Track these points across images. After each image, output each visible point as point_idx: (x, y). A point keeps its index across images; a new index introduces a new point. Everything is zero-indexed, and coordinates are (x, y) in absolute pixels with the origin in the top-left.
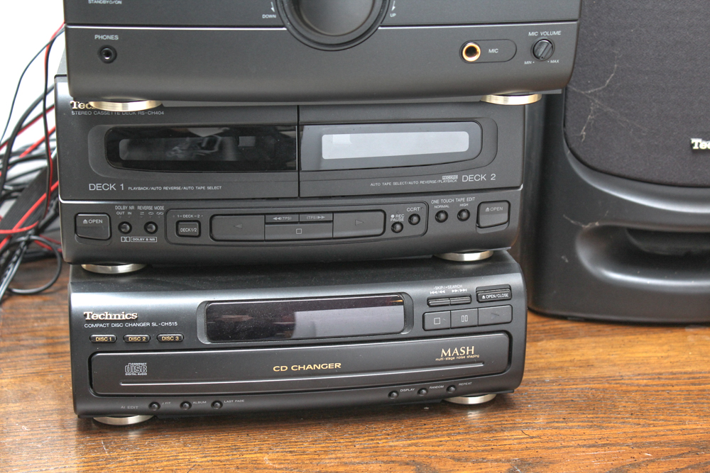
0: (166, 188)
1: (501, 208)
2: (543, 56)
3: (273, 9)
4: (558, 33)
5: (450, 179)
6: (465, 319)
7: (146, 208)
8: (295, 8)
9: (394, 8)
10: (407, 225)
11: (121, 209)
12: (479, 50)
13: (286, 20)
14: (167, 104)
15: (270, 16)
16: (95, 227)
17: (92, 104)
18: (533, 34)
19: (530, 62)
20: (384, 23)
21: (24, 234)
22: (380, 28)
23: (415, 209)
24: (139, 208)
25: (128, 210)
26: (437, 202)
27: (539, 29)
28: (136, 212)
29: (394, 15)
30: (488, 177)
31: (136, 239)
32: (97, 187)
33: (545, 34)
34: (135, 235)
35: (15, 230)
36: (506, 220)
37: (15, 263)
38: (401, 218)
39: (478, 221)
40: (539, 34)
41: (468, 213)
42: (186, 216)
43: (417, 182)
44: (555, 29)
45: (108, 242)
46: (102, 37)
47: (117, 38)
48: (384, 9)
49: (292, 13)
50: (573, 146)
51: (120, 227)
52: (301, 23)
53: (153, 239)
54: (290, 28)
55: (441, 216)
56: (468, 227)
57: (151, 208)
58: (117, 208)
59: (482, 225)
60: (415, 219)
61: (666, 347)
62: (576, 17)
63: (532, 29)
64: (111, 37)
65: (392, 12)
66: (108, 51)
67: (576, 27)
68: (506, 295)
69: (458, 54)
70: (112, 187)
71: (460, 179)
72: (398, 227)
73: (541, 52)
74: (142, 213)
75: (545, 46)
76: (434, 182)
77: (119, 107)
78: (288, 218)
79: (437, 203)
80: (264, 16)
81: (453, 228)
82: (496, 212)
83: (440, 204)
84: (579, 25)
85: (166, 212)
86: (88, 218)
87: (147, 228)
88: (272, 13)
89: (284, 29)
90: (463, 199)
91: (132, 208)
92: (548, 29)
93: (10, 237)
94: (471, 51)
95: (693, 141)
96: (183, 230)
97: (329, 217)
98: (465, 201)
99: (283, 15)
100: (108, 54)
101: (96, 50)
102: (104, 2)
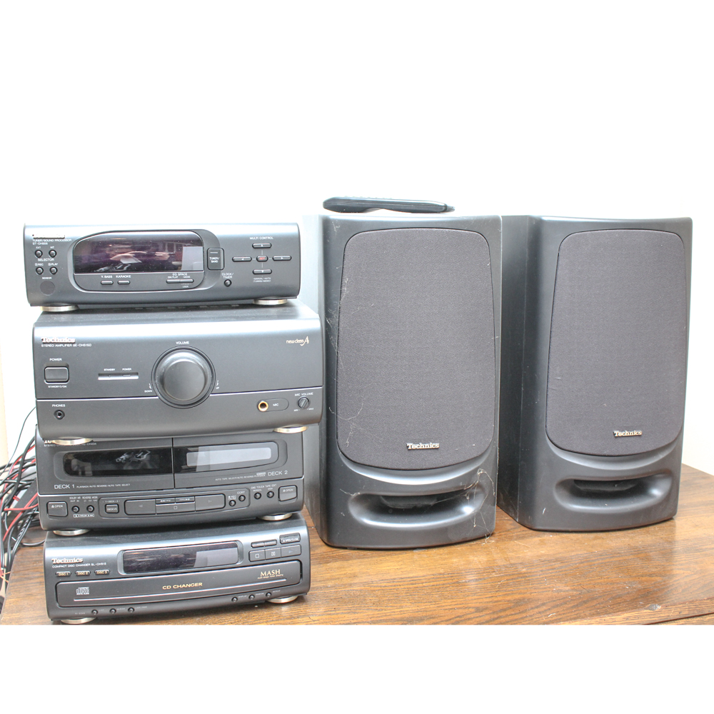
0: (98, 486)
1: (292, 489)
2: (304, 406)
3: (150, 387)
4: (312, 394)
5: (261, 475)
6: (273, 554)
7: (87, 498)
8: (162, 386)
9: (218, 384)
10: (238, 501)
11: (73, 498)
12: (267, 405)
13: (158, 393)
14: (95, 440)
15: (149, 391)
16: (58, 509)
17: (54, 441)
18: (297, 395)
19: (297, 410)
20: (213, 392)
21: (30, 510)
22: (211, 395)
23: (242, 492)
24: (83, 498)
25: (77, 499)
27: (301, 392)
28: (81, 500)
29: (218, 388)
30: (283, 473)
31: (82, 516)
32: (59, 487)
33: (304, 394)
34: (81, 513)
35: (26, 507)
36: (295, 496)
37: (26, 527)
38: (234, 498)
39: (279, 497)
40: (301, 395)
41: (273, 494)
42: (110, 502)
43: (242, 477)
44: (310, 391)
45: (66, 518)
46: (56, 406)
47: (64, 405)
48: (212, 385)
49: (161, 389)
50: (342, 450)
51: (73, 509)
52: (166, 394)
53: (92, 515)
54: (161, 397)
55: (257, 496)
56: (274, 501)
57: (90, 498)
58: (71, 498)
59: (281, 499)
60: (242, 498)
61: (400, 563)
62: (320, 385)
63: (298, 392)
64: (61, 405)
66: (60, 413)
67: (321, 390)
68: (297, 539)
69: (256, 406)
70: (67, 486)
71: (267, 474)
72: (233, 503)
73: (302, 404)
74: (85, 501)
75: (304, 401)
76: (252, 477)
77: (68, 443)
78: (169, 500)
79: (255, 488)
80: (146, 391)
81: (265, 502)
82: (289, 492)
85: (99, 500)
86: (54, 505)
87: (89, 508)
88: (150, 389)
89: (157, 398)
90: (269, 486)
91: (79, 498)
92: (306, 392)
93: (23, 511)
94: (263, 405)
95: (408, 444)
96: (109, 510)
97: (193, 498)
98: (271, 487)
99: (156, 390)
100: (60, 415)
101: (53, 413)
102: (57, 387)
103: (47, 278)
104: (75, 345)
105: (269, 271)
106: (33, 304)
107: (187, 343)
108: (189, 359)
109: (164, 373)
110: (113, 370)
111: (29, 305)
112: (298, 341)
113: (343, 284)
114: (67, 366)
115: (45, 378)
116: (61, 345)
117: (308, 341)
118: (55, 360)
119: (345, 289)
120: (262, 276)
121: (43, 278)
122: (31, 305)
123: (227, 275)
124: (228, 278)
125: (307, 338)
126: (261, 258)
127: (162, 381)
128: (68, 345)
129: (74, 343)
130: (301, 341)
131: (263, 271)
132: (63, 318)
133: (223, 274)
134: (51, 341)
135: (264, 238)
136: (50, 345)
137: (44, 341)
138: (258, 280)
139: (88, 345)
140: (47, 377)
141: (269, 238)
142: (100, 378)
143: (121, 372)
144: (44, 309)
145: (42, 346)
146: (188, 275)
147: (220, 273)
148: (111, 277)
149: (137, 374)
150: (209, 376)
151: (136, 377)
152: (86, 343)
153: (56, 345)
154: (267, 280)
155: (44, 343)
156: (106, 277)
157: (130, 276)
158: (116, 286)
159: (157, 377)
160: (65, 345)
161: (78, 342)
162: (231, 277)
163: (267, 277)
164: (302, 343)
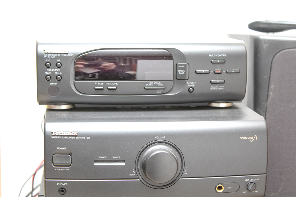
2: (251, 190)
3: (134, 172)
4: (258, 179)
8: (143, 171)
9: (186, 170)
12: (223, 187)
13: (140, 176)
15: (133, 175)
18: (247, 180)
19: (246, 192)
20: (182, 177)
22: (180, 179)
27: (249, 178)
29: (186, 173)
33: (252, 180)
40: (249, 180)
44: (256, 177)
46: (60, 184)
47: (67, 184)
48: (182, 171)
49: (142, 173)
52: (146, 178)
54: (141, 179)
62: (265, 173)
63: (247, 178)
64: (64, 184)
65: (185, 172)
67: (265, 177)
69: (214, 189)
73: (250, 187)
75: (252, 185)
80: (130, 175)
84: (266, 176)
88: (134, 173)
89: (139, 180)
92: (253, 178)
94: (220, 188)
99: (138, 174)
100: (62, 191)
101: (58, 189)
102: (62, 169)
103: (54, 84)
104: (77, 138)
105: (222, 81)
106: (41, 103)
107: (164, 137)
108: (166, 150)
109: (145, 161)
110: (106, 157)
111: (38, 104)
112: (249, 138)
113: (270, 90)
114: (71, 154)
115: (53, 163)
116: (66, 137)
117: (256, 138)
118: (62, 148)
119: (271, 93)
120: (217, 85)
121: (51, 84)
122: (40, 104)
123: (191, 84)
124: (192, 86)
125: (256, 135)
126: (217, 71)
127: (144, 167)
128: (72, 138)
129: (77, 136)
130: (252, 138)
131: (218, 81)
132: (64, 114)
133: (188, 83)
134: (59, 133)
135: (220, 55)
136: (58, 137)
137: (53, 134)
138: (214, 88)
139: (88, 138)
140: (54, 162)
141: (223, 55)
142: (96, 164)
143: (112, 159)
144: (48, 107)
145: (52, 137)
146: (161, 83)
147: (185, 83)
148: (103, 84)
149: (124, 161)
150: (180, 164)
151: (124, 164)
152: (86, 136)
153: (63, 137)
154: (221, 88)
155: (53, 135)
156: (98, 84)
157: (117, 84)
158: (106, 91)
159: (139, 163)
160: (70, 137)
161: (80, 135)
162: (194, 85)
163: (221, 86)
164: (252, 140)
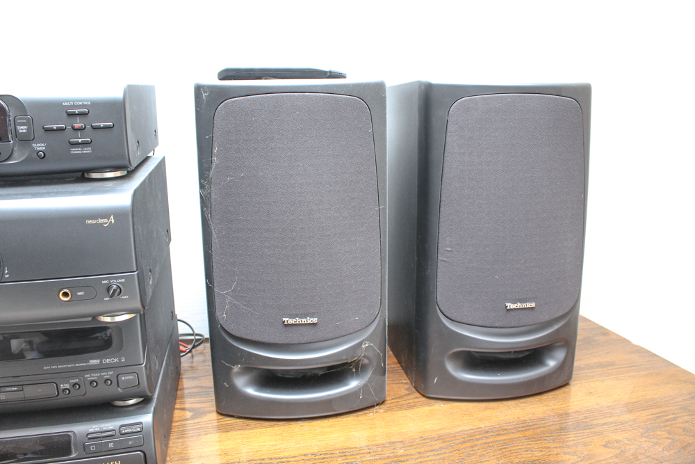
1: (133, 376)
4: (123, 280)
5: (94, 362)
6: (111, 445)
9: (6, 272)
10: (72, 390)
12: (70, 294)
18: (105, 282)
19: (108, 299)
20: (3, 281)
23: (75, 381)
26: (89, 376)
27: (110, 279)
29: (8, 276)
30: (120, 360)
33: (114, 281)
36: (137, 383)
38: (67, 386)
39: (119, 385)
40: (110, 282)
41: (111, 382)
43: (73, 365)
44: (121, 278)
50: (220, 323)
55: (94, 384)
56: (114, 388)
59: (121, 387)
60: (77, 386)
62: (135, 270)
63: (106, 279)
65: (6, 275)
67: (136, 276)
68: (139, 429)
69: (57, 297)
71: (101, 361)
72: (67, 391)
76: (85, 364)
81: (103, 390)
82: (129, 380)
83: (91, 377)
84: (138, 274)
90: (105, 373)
92: (115, 278)
94: (66, 294)
97: (21, 388)
98: (107, 375)
105: (88, 140)
112: (101, 221)
113: (213, 154)
117: (113, 221)
119: (215, 158)
120: (81, 146)
123: (40, 147)
124: (40, 149)
125: (112, 217)
126: (77, 125)
130: (105, 220)
131: (81, 141)
135: (80, 103)
138: (77, 151)
141: (86, 103)
147: (31, 145)
154: (87, 151)
162: (44, 148)
163: (86, 147)
164: (106, 223)
